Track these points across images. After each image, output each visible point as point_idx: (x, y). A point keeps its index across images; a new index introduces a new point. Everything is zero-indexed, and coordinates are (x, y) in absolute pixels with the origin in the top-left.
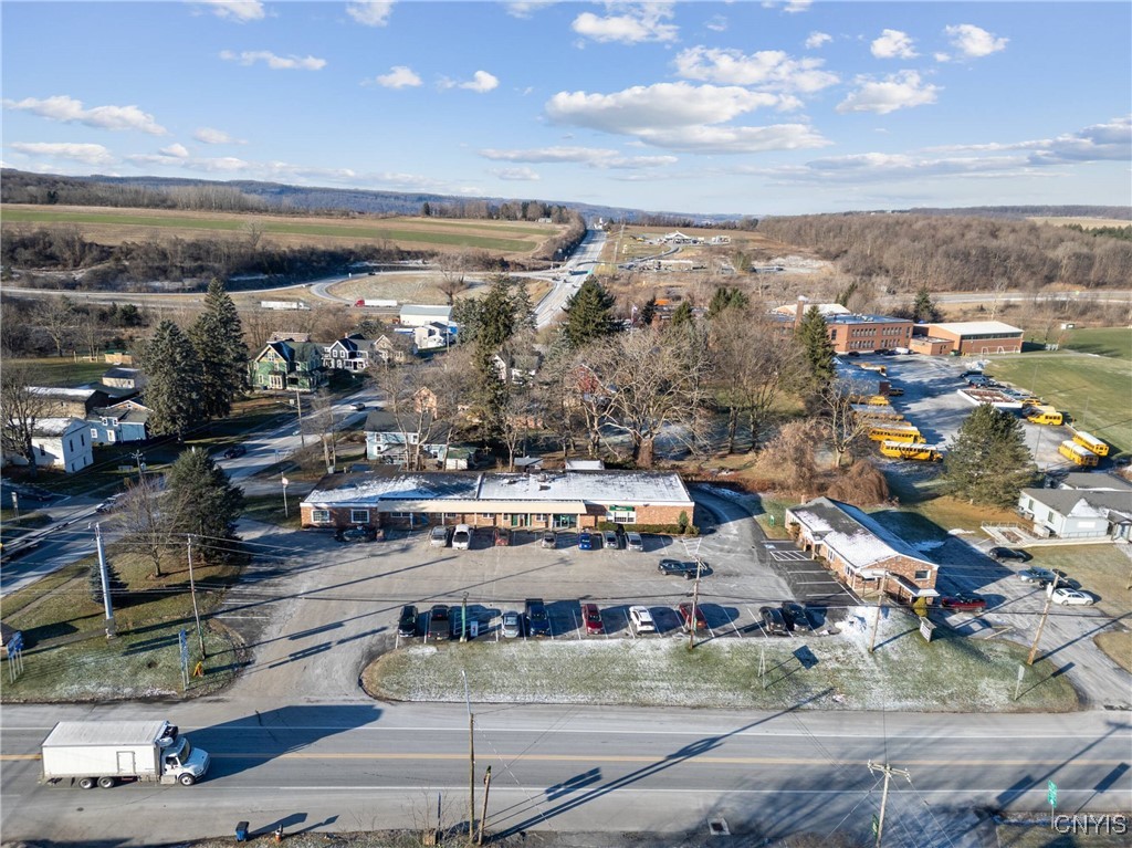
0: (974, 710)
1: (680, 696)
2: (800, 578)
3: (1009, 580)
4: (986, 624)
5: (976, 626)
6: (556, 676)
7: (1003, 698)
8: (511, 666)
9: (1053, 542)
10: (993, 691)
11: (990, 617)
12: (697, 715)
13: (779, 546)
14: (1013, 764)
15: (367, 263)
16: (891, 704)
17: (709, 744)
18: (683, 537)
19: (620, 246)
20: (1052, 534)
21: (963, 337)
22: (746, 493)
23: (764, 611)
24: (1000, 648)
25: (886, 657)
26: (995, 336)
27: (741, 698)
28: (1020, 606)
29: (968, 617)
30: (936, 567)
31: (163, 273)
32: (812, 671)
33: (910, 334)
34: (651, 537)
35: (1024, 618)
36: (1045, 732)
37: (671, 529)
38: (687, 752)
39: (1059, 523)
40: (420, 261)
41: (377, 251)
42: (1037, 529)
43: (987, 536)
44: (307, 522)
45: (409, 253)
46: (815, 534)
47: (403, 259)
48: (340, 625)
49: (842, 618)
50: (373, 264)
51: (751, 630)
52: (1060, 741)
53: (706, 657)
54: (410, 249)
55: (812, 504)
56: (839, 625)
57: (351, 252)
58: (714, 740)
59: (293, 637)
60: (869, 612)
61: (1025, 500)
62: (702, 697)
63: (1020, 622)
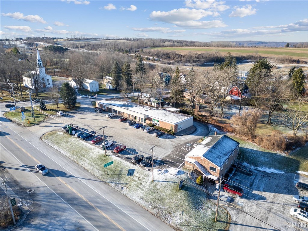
31: (189, 61)
44: (97, 106)
45: (263, 57)
59: (51, 123)
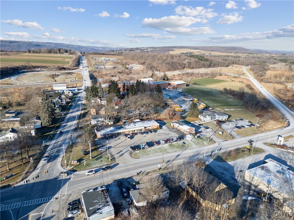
0: (204, 145)
1: (172, 151)
2: (178, 133)
3: (201, 129)
4: (201, 135)
5: (200, 135)
6: (156, 151)
7: (207, 143)
8: (150, 151)
9: (205, 122)
10: (205, 143)
11: (201, 134)
12: (175, 152)
13: (172, 129)
14: (211, 150)
15: (24, 70)
16: (195, 147)
17: (179, 155)
18: (158, 130)
19: (93, 62)
20: (204, 121)
21: (177, 85)
22: (162, 121)
23: (177, 138)
24: (204, 138)
25: (193, 141)
26: (182, 84)
27: (179, 149)
28: (204, 132)
29: (199, 134)
30: (195, 128)
32: (185, 144)
33: (168, 85)
34: (155, 131)
35: (205, 133)
36: (212, 146)
37: (156, 129)
38: (177, 156)
39: (205, 119)
40: (39, 69)
41: (26, 66)
42: (202, 121)
43: (196, 123)
44: (99, 137)
45: (36, 67)
46: (178, 126)
47: (34, 69)
48: (122, 151)
49: (186, 137)
50: (26, 71)
51: (176, 141)
52: (214, 147)
53: (173, 145)
54: (35, 65)
55: (175, 122)
56: (186, 138)
57: (18, 68)
58: (179, 154)
59: (118, 154)
60: (189, 136)
61: (199, 116)
62: (175, 150)
63: (205, 134)
